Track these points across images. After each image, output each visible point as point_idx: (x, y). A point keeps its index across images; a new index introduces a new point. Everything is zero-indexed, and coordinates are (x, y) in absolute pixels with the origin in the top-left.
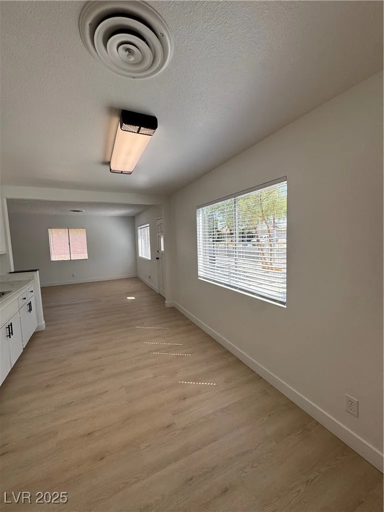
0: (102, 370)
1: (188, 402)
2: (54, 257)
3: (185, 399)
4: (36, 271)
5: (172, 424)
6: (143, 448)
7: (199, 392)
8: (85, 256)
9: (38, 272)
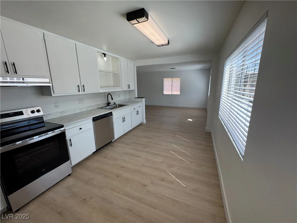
0: (146, 148)
1: (163, 183)
2: (165, 93)
3: (163, 180)
4: (143, 98)
5: (146, 186)
6: (129, 184)
7: (172, 183)
8: (179, 93)
9: (144, 99)
